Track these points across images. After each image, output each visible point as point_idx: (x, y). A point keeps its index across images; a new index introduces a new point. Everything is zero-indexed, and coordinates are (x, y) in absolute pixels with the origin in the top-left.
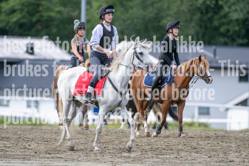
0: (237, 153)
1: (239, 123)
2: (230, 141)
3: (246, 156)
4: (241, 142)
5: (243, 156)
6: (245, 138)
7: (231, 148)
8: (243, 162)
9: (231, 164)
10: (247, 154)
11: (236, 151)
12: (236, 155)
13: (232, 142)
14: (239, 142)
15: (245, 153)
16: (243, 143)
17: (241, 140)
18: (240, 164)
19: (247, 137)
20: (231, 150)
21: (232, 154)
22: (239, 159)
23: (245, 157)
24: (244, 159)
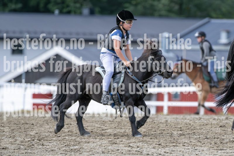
0: (11, 138)
1: (13, 103)
2: (3, 125)
3: (22, 142)
4: (15, 125)
5: (18, 142)
6: (20, 121)
7: (4, 133)
8: (18, 149)
9: (4, 152)
10: (22, 139)
11: (9, 137)
12: (10, 141)
13: (5, 126)
14: (13, 125)
15: (20, 139)
16: (17, 126)
17: (16, 123)
18: (14, 152)
19: (22, 119)
20: (4, 135)
21: (5, 140)
22: (13, 146)
23: (20, 143)
24: (19, 146)
